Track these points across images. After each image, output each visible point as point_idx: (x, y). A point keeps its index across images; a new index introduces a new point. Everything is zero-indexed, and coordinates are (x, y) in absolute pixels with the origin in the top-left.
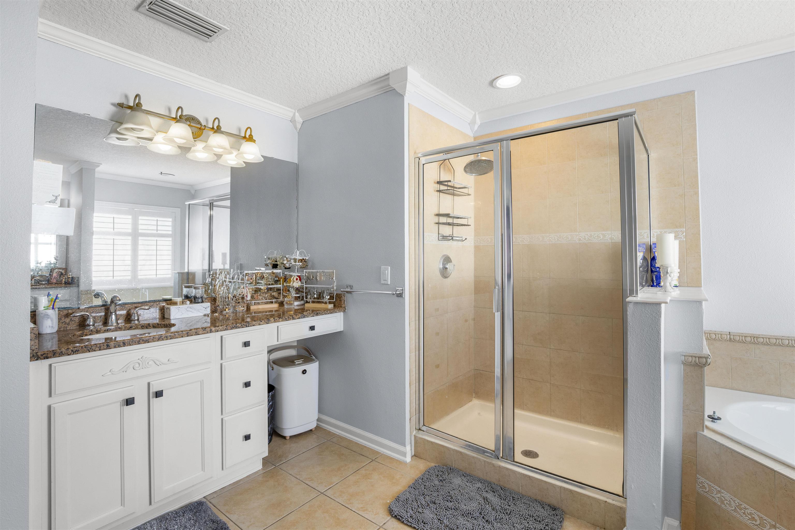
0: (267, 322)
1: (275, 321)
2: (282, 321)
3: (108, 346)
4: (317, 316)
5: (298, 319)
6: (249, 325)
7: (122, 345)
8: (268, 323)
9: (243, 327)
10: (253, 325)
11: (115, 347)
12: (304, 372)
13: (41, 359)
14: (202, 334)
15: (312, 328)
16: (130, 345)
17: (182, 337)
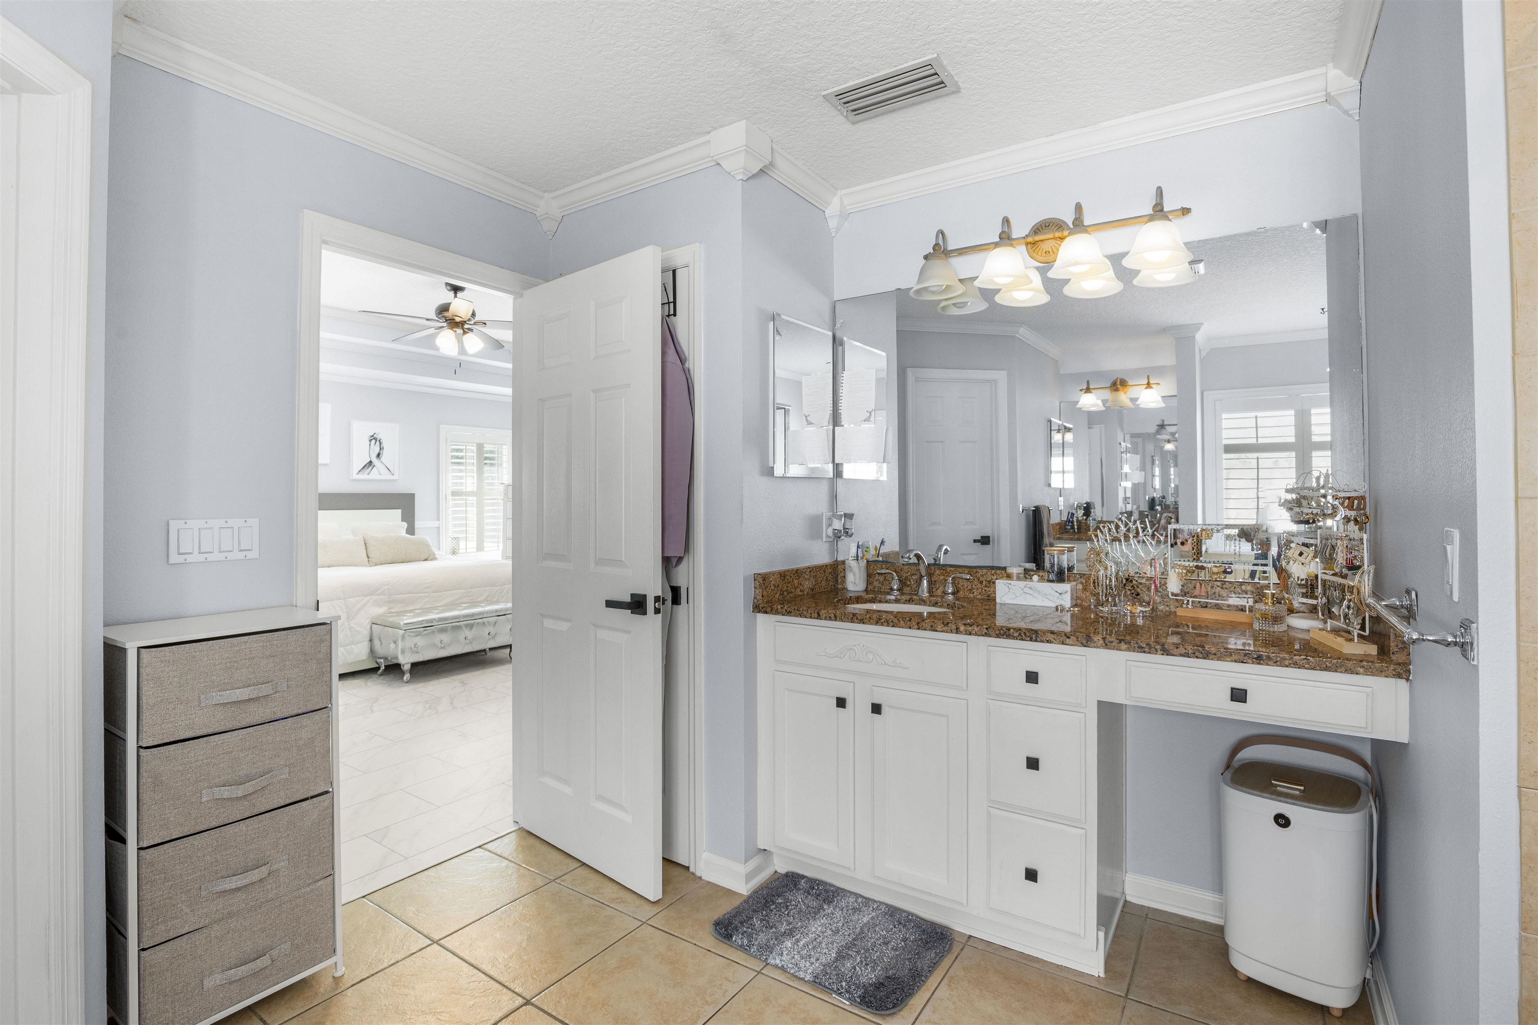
0: (1084, 642)
1: (1106, 645)
2: (1128, 650)
3: (819, 615)
4: (1258, 664)
5: (1181, 655)
6: (1038, 639)
7: (833, 618)
8: (1085, 644)
9: (1023, 640)
10: (1048, 641)
11: (826, 619)
12: (1282, 822)
13: (762, 613)
14: (942, 631)
15: (1239, 695)
16: (842, 621)
17: (910, 628)
